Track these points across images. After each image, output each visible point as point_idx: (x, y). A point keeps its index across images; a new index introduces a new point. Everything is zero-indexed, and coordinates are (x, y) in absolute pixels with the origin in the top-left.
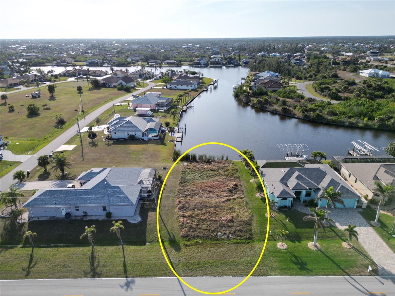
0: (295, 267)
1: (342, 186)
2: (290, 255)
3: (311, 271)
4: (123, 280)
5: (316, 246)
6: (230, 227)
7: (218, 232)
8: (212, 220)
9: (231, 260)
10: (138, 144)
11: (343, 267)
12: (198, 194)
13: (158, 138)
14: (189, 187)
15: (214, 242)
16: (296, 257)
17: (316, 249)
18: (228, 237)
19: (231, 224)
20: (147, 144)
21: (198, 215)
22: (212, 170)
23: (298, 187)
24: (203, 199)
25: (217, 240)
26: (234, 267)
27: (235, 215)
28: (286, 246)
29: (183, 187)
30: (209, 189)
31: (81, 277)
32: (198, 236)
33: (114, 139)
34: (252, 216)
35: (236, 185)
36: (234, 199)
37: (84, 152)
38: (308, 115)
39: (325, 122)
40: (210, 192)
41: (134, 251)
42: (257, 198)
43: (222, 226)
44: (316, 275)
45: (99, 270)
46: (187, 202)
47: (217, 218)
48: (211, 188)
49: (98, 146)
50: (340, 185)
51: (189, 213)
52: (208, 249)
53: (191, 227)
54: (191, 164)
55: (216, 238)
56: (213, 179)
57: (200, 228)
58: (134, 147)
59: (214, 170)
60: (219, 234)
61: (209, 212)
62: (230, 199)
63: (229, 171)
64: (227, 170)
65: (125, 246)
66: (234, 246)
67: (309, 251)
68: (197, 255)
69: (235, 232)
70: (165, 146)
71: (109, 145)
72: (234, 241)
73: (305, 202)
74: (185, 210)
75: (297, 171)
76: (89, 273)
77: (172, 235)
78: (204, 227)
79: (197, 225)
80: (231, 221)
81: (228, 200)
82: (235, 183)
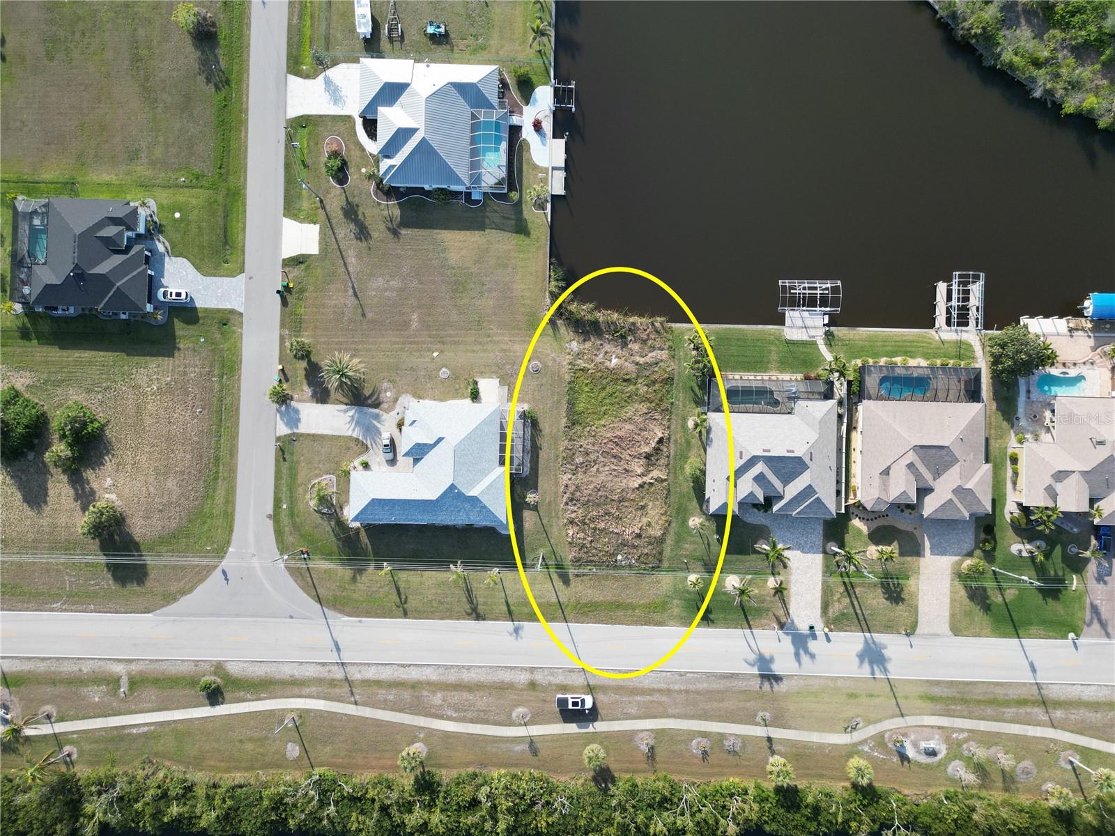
1: (818, 498)
4: (509, 625)
6: (634, 547)
7: (618, 554)
8: (612, 532)
9: (628, 601)
12: (595, 462)
14: (583, 442)
15: (612, 571)
19: (636, 542)
24: (603, 477)
26: (630, 613)
27: (645, 522)
29: (571, 440)
31: (464, 619)
32: (591, 561)
34: (669, 525)
35: (661, 441)
36: (651, 484)
40: (615, 457)
42: (687, 476)
43: (625, 544)
45: (481, 608)
47: (619, 529)
48: (617, 444)
50: (816, 496)
52: (603, 583)
54: (585, 342)
55: (615, 565)
59: (629, 379)
60: (619, 557)
61: (610, 514)
62: (645, 483)
66: (634, 580)
68: (589, 591)
69: (639, 557)
71: (394, 231)
75: (761, 462)
76: (472, 614)
81: (641, 486)
82: (659, 434)
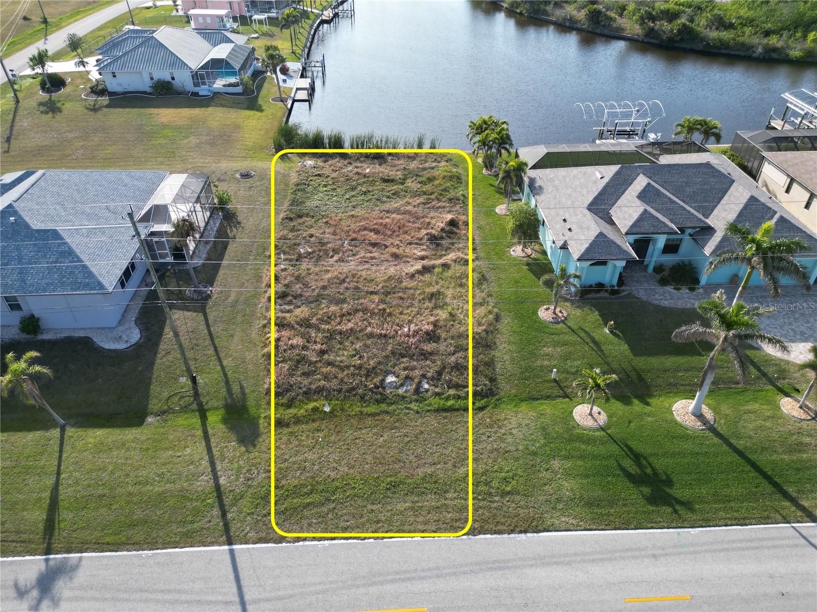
0: (635, 495)
1: (782, 218)
2: (614, 448)
3: (688, 505)
5: (700, 416)
6: (425, 355)
7: (387, 373)
8: (371, 336)
9: (420, 472)
10: (179, 108)
11: (791, 490)
12: (336, 251)
13: (239, 89)
14: (312, 231)
15: (373, 409)
16: (637, 457)
17: (698, 425)
18: (417, 391)
19: (428, 347)
20: (207, 106)
21: (329, 319)
22: (385, 181)
23: (646, 227)
24: (351, 266)
25: (384, 399)
26: (431, 500)
27: (443, 315)
28: (603, 419)
29: (293, 230)
30: (373, 237)
32: (320, 390)
33: (112, 94)
34: (497, 318)
35: (453, 223)
36: (446, 266)
37: (15, 128)
38: (656, 28)
39: (700, 47)
40: (374, 245)
41: (100, 448)
42: (515, 262)
43: (402, 353)
44: (706, 523)
46: (298, 278)
47: (388, 329)
48: (377, 232)
49: (61, 112)
50: (777, 216)
51: (302, 312)
52: (349, 434)
53: (302, 360)
54: (325, 162)
55: (380, 395)
56: (386, 206)
57: (329, 364)
58: (166, 115)
59: (393, 181)
60: (391, 379)
61: (365, 310)
62: (434, 267)
63: (437, 182)
64: (430, 180)
65: (70, 431)
66: (433, 421)
67: (677, 432)
68: (310, 456)
69: (440, 373)
70: (258, 114)
71: (95, 109)
72: (436, 402)
73: (658, 269)
74: (290, 303)
75: (641, 175)
77: (236, 388)
78: (342, 357)
79: (322, 352)
80: (432, 337)
81: (426, 270)
82: (449, 217)
